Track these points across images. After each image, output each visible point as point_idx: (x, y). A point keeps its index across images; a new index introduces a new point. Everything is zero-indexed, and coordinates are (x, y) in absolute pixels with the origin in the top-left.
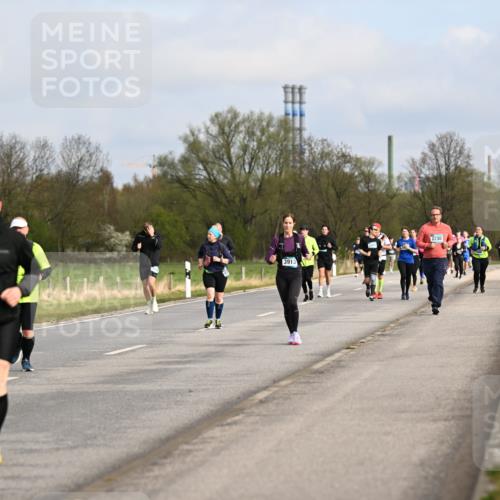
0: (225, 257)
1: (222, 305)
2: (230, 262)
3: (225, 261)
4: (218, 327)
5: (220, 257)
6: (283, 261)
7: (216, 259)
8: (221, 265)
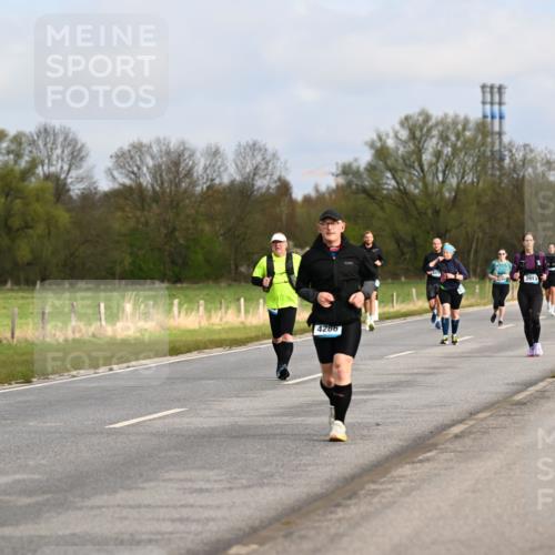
0: (461, 273)
1: (458, 321)
2: (465, 279)
3: (460, 277)
4: (454, 343)
5: (455, 274)
6: (525, 277)
7: (451, 276)
8: (456, 282)
